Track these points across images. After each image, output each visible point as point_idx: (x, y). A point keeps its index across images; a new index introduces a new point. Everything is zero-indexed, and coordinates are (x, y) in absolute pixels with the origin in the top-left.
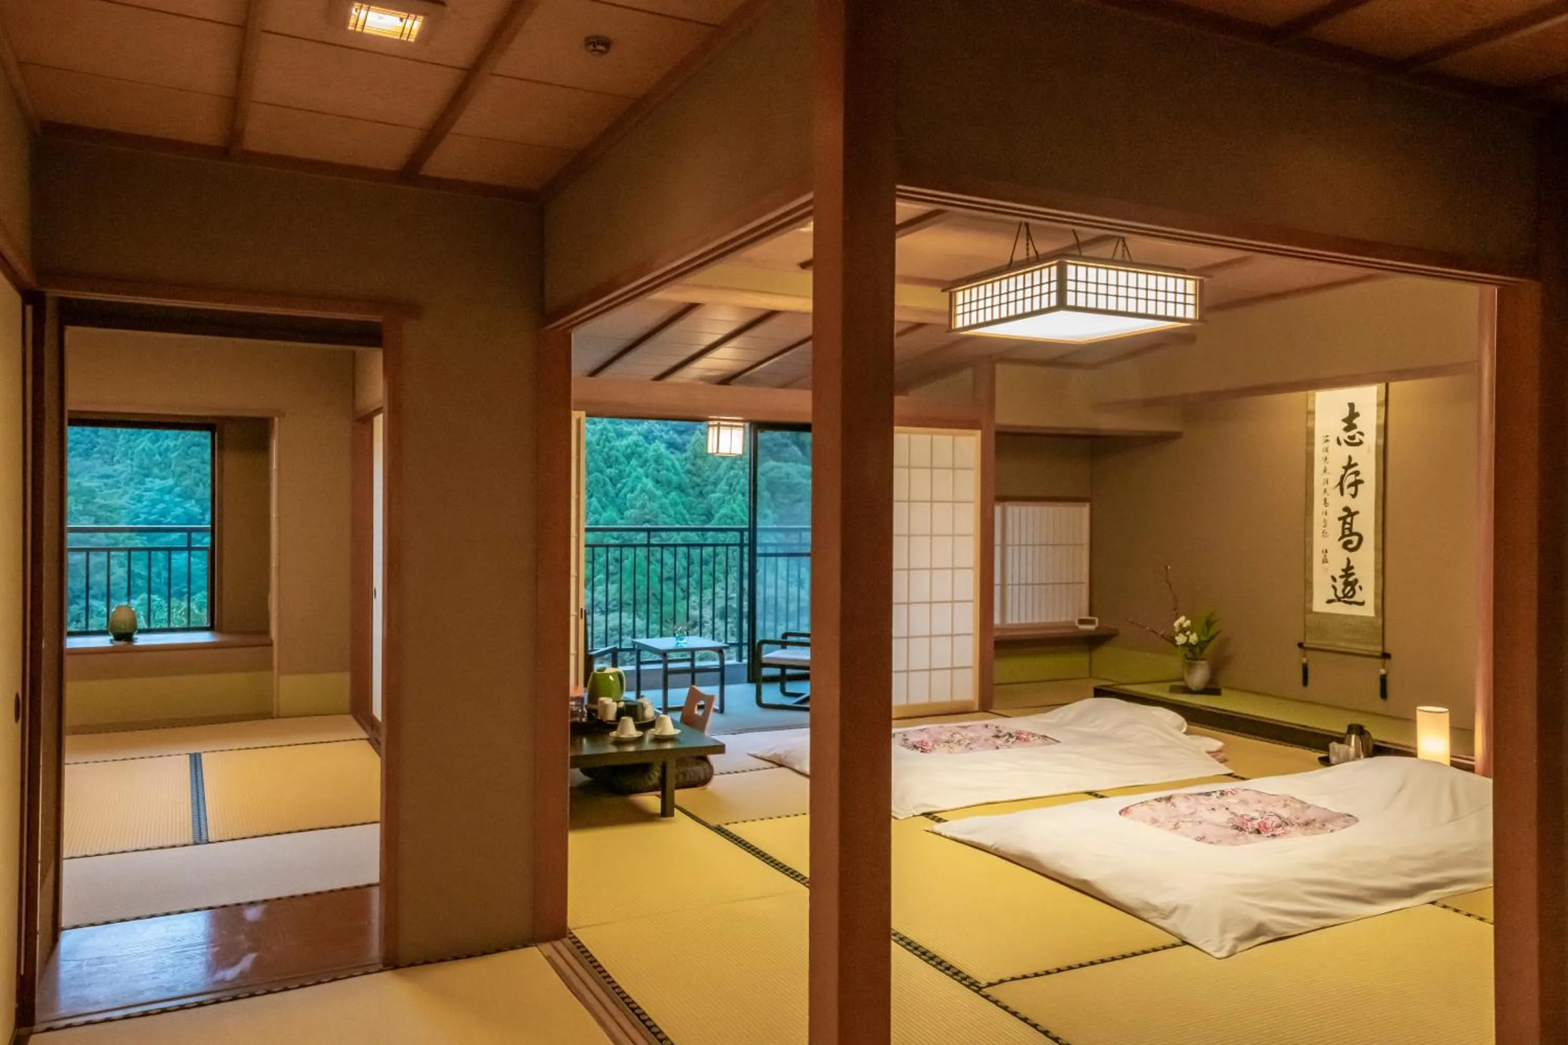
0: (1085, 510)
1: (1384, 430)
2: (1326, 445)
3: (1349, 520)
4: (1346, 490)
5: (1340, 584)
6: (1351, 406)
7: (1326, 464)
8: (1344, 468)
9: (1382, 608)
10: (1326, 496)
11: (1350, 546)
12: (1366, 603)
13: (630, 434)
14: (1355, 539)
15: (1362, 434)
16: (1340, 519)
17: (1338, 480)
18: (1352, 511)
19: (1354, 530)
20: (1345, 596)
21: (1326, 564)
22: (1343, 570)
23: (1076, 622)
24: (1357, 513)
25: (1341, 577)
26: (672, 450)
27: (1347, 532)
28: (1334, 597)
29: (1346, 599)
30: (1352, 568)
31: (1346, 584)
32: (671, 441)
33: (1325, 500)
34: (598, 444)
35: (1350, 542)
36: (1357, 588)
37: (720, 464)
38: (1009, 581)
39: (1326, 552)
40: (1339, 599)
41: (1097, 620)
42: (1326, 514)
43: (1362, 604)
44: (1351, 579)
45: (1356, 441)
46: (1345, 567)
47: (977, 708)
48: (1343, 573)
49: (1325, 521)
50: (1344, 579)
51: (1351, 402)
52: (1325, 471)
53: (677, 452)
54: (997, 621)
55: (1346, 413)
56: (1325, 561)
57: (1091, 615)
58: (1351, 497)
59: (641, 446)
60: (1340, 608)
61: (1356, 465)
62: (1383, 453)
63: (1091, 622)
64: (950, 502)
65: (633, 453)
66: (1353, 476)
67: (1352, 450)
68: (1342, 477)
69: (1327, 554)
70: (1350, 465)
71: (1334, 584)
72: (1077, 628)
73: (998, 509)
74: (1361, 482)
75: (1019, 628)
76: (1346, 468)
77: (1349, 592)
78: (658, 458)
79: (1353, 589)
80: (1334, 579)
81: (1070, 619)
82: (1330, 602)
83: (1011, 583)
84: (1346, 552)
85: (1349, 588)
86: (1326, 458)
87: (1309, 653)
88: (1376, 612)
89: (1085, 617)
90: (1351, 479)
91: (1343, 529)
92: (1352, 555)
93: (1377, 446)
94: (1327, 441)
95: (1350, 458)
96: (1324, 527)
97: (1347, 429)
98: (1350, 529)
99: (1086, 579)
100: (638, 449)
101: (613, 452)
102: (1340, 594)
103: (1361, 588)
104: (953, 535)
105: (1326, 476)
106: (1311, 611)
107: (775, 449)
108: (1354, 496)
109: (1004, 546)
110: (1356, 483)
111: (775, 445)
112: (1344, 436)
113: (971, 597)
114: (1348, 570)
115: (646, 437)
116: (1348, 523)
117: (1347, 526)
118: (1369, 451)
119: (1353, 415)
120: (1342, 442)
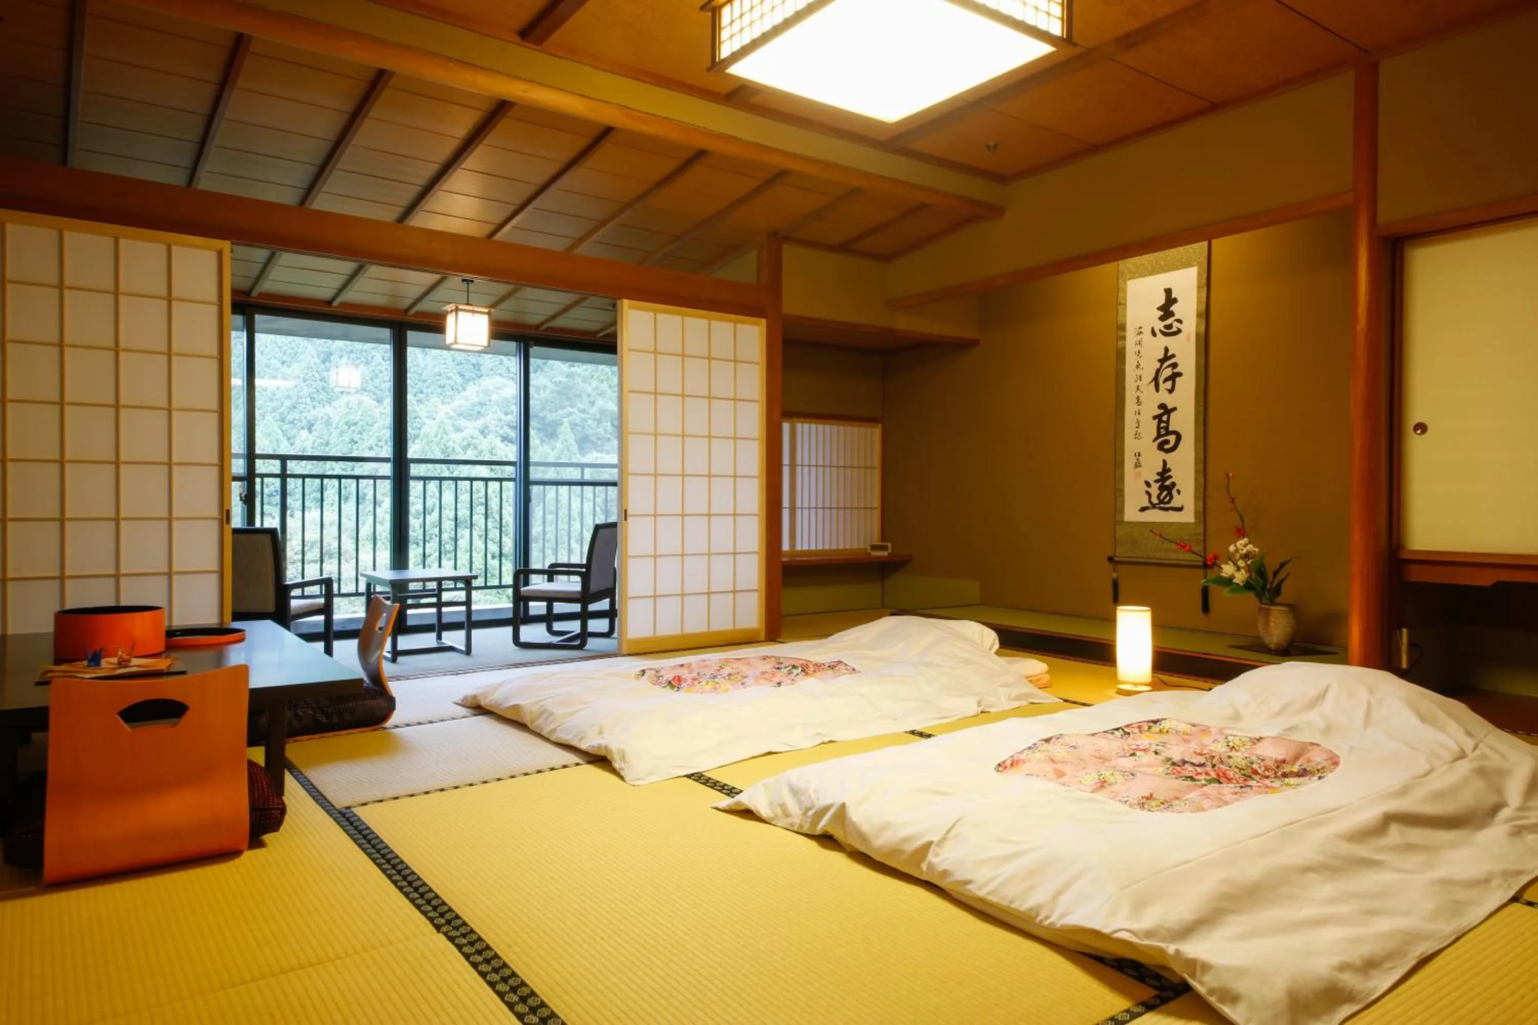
0: (876, 432)
1: (1205, 315)
2: (1139, 338)
3: (1165, 418)
4: (1162, 386)
5: (1155, 490)
6: (1168, 292)
7: (1138, 359)
8: (1159, 361)
9: (1203, 514)
10: (1139, 393)
11: (1166, 447)
12: (1185, 509)
13: (466, 428)
14: (1172, 438)
15: (1180, 321)
16: (1155, 418)
17: (1153, 376)
18: (1170, 407)
19: (1171, 429)
20: (1161, 502)
21: (1139, 468)
22: (1158, 474)
23: (869, 548)
24: (1175, 409)
25: (1156, 481)
26: (506, 443)
27: (1163, 432)
28: (1149, 505)
29: (1162, 505)
30: (1169, 470)
31: (1162, 488)
32: (505, 436)
33: (1138, 398)
34: (436, 436)
35: (1167, 442)
36: (1174, 492)
37: (549, 454)
38: (799, 505)
39: (1139, 455)
40: (1154, 506)
41: (889, 545)
42: (1139, 413)
43: (1180, 509)
44: (1167, 483)
45: (1174, 329)
46: (1160, 470)
47: (762, 636)
48: (1159, 477)
49: (1138, 422)
50: (1159, 484)
51: (1167, 287)
52: (1138, 367)
53: (510, 444)
54: (786, 546)
55: (1162, 301)
56: (1138, 465)
57: (883, 539)
58: (1167, 392)
59: (476, 438)
60: (1156, 516)
61: (1173, 356)
62: (1204, 342)
63: (884, 548)
64: (732, 400)
65: (469, 445)
66: (1170, 369)
67: (1170, 342)
68: (1158, 371)
69: (1140, 458)
70: (1166, 358)
71: (1148, 489)
72: (869, 554)
73: (786, 426)
74: (1179, 374)
75: (809, 553)
76: (1162, 361)
77: (1165, 498)
78: (492, 449)
79: (1170, 494)
80: (1148, 484)
81: (862, 546)
82: (1143, 509)
83: (800, 506)
84: (1162, 453)
85: (1165, 493)
86: (1139, 352)
87: (1119, 567)
88: (1196, 518)
89: (877, 542)
90: (1168, 372)
91: (1159, 428)
92: (1169, 457)
93: (1197, 335)
94: (1141, 333)
95: (1167, 350)
96: (1137, 427)
97: (1162, 318)
98: (1167, 428)
99: (877, 503)
100: (474, 441)
101: (451, 444)
102: (1155, 500)
103: (1179, 492)
104: (735, 438)
105: (1139, 372)
106: (1122, 522)
107: (599, 442)
108: (1171, 391)
109: (793, 465)
110: (1173, 377)
111: (599, 439)
112: (1159, 325)
113: (756, 512)
114: (1164, 473)
115: (482, 432)
116: (1164, 422)
117: (1163, 425)
118: (1188, 339)
119: (1170, 299)
120: (1157, 331)
